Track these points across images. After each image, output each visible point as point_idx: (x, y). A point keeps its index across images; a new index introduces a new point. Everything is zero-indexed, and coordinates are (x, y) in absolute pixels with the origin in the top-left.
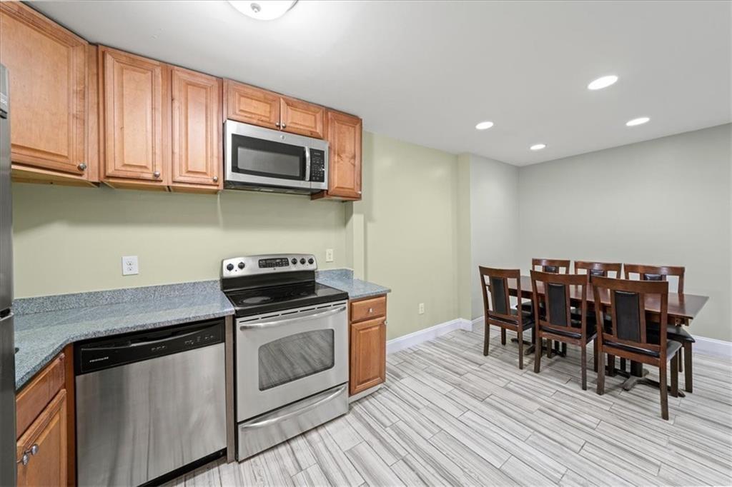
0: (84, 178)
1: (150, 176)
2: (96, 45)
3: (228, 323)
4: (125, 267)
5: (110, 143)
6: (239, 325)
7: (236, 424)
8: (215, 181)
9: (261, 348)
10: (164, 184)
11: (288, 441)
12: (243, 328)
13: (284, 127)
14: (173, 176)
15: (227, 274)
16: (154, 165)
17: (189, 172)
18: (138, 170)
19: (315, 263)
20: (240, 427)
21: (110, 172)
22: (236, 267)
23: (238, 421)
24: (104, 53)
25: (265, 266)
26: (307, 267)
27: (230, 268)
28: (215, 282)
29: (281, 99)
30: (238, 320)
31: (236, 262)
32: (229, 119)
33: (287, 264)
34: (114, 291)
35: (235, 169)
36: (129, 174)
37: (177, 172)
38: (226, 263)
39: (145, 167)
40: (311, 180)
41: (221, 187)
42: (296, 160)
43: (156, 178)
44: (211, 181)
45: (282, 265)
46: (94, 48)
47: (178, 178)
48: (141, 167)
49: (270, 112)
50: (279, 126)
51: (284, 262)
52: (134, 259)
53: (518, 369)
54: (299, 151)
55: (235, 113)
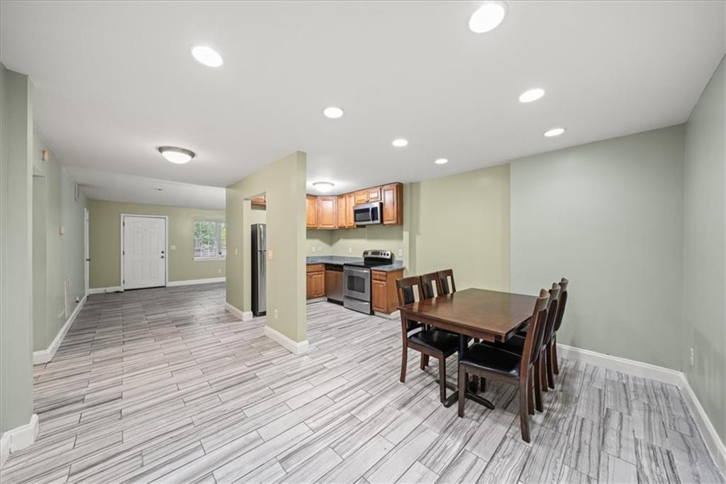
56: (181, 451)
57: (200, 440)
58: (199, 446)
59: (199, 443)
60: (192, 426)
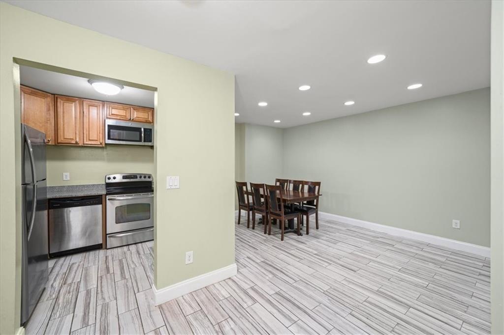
0: (50, 144)
1: (74, 142)
2: (54, 94)
3: (103, 197)
4: (64, 177)
5: (59, 131)
6: (107, 198)
7: (106, 235)
8: (101, 143)
9: (116, 208)
10: (80, 145)
11: (128, 245)
12: (109, 199)
13: (133, 119)
14: (83, 142)
15: (108, 181)
16: (76, 138)
17: (89, 140)
18: (70, 140)
19: (151, 178)
20: (108, 236)
21: (59, 141)
22: (112, 178)
23: (107, 233)
24: (57, 98)
25: (125, 179)
26: (147, 179)
27: (109, 178)
28: (103, 184)
29: (132, 108)
30: (107, 196)
31: (112, 176)
32: (107, 118)
33: (137, 178)
34: (60, 186)
35: (109, 138)
36: (66, 142)
37: (85, 141)
38: (107, 176)
39: (73, 139)
40: (144, 141)
41: (104, 146)
42: (138, 133)
43: (77, 143)
44: (99, 143)
45: (134, 178)
46: (53, 96)
47: (85, 143)
48: (71, 139)
49: (126, 113)
50: (130, 119)
51: (135, 176)
52: (68, 174)
53: (246, 228)
54: (139, 130)
55: (109, 115)
56: (375, 309)
57: (362, 303)
58: (366, 302)
59: (365, 303)
60: (353, 313)
